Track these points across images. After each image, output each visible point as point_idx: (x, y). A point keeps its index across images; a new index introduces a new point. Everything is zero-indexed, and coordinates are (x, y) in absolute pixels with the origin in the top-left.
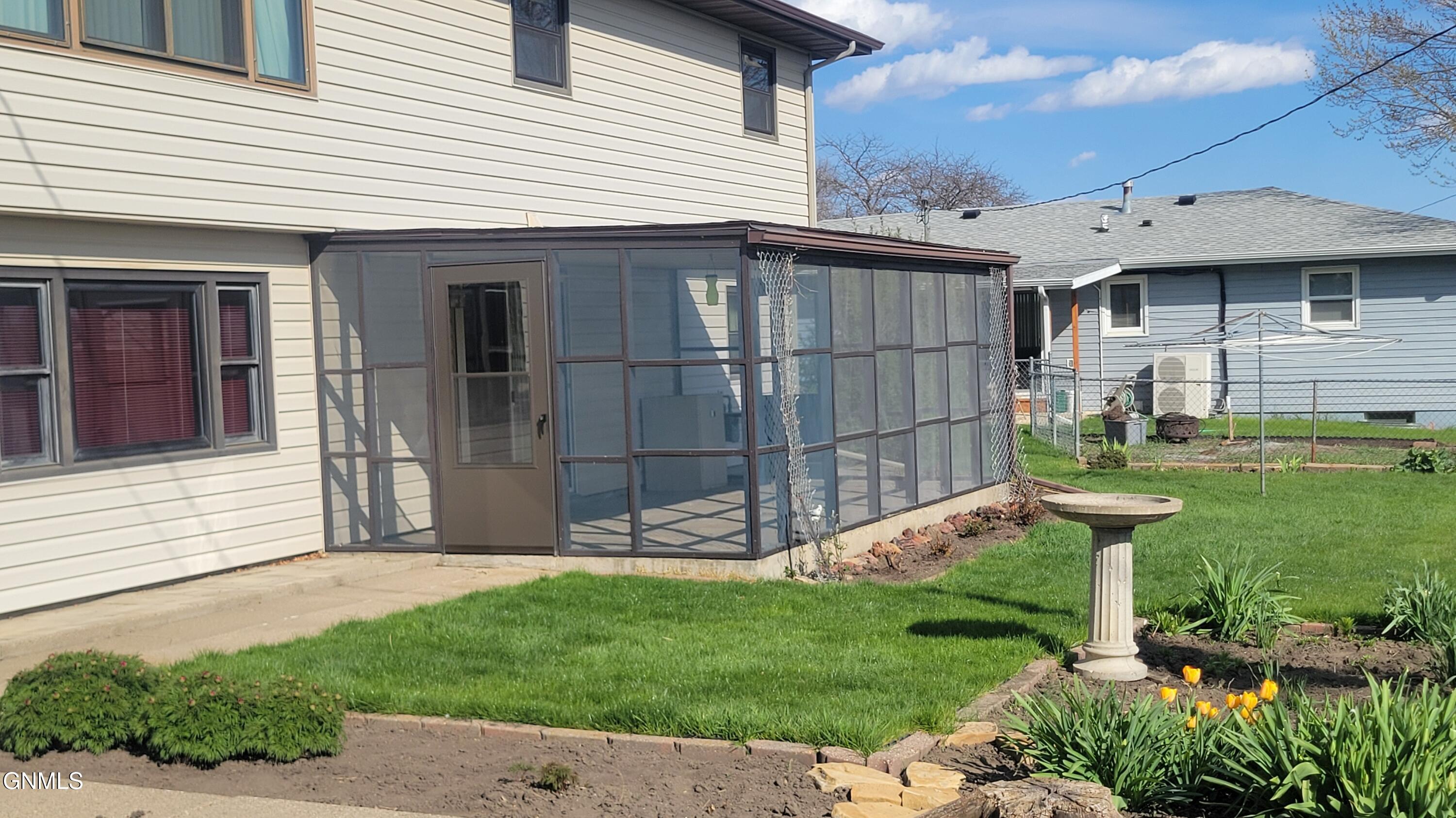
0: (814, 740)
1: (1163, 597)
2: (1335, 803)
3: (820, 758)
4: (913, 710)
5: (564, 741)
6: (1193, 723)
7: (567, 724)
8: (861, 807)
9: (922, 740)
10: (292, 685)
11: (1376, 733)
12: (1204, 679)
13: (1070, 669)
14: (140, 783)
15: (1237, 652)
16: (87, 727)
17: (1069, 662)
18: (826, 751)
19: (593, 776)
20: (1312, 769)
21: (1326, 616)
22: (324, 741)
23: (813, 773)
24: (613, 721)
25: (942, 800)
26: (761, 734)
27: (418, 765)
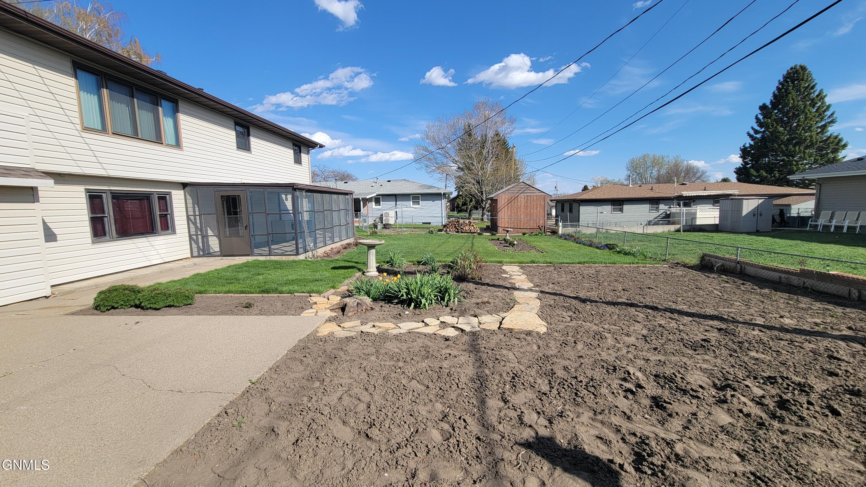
0: (309, 292)
1: (382, 259)
2: (409, 296)
3: (310, 296)
4: (331, 285)
5: (251, 297)
6: (385, 283)
7: (252, 293)
8: (319, 305)
9: (332, 291)
10: (180, 289)
11: (417, 283)
12: (387, 274)
13: (363, 275)
14: (138, 315)
16: (122, 303)
17: (363, 273)
18: (311, 294)
19: (258, 304)
20: (406, 290)
21: (412, 262)
22: (190, 302)
23: (309, 299)
24: (263, 292)
25: (336, 302)
26: (297, 292)
27: (215, 305)
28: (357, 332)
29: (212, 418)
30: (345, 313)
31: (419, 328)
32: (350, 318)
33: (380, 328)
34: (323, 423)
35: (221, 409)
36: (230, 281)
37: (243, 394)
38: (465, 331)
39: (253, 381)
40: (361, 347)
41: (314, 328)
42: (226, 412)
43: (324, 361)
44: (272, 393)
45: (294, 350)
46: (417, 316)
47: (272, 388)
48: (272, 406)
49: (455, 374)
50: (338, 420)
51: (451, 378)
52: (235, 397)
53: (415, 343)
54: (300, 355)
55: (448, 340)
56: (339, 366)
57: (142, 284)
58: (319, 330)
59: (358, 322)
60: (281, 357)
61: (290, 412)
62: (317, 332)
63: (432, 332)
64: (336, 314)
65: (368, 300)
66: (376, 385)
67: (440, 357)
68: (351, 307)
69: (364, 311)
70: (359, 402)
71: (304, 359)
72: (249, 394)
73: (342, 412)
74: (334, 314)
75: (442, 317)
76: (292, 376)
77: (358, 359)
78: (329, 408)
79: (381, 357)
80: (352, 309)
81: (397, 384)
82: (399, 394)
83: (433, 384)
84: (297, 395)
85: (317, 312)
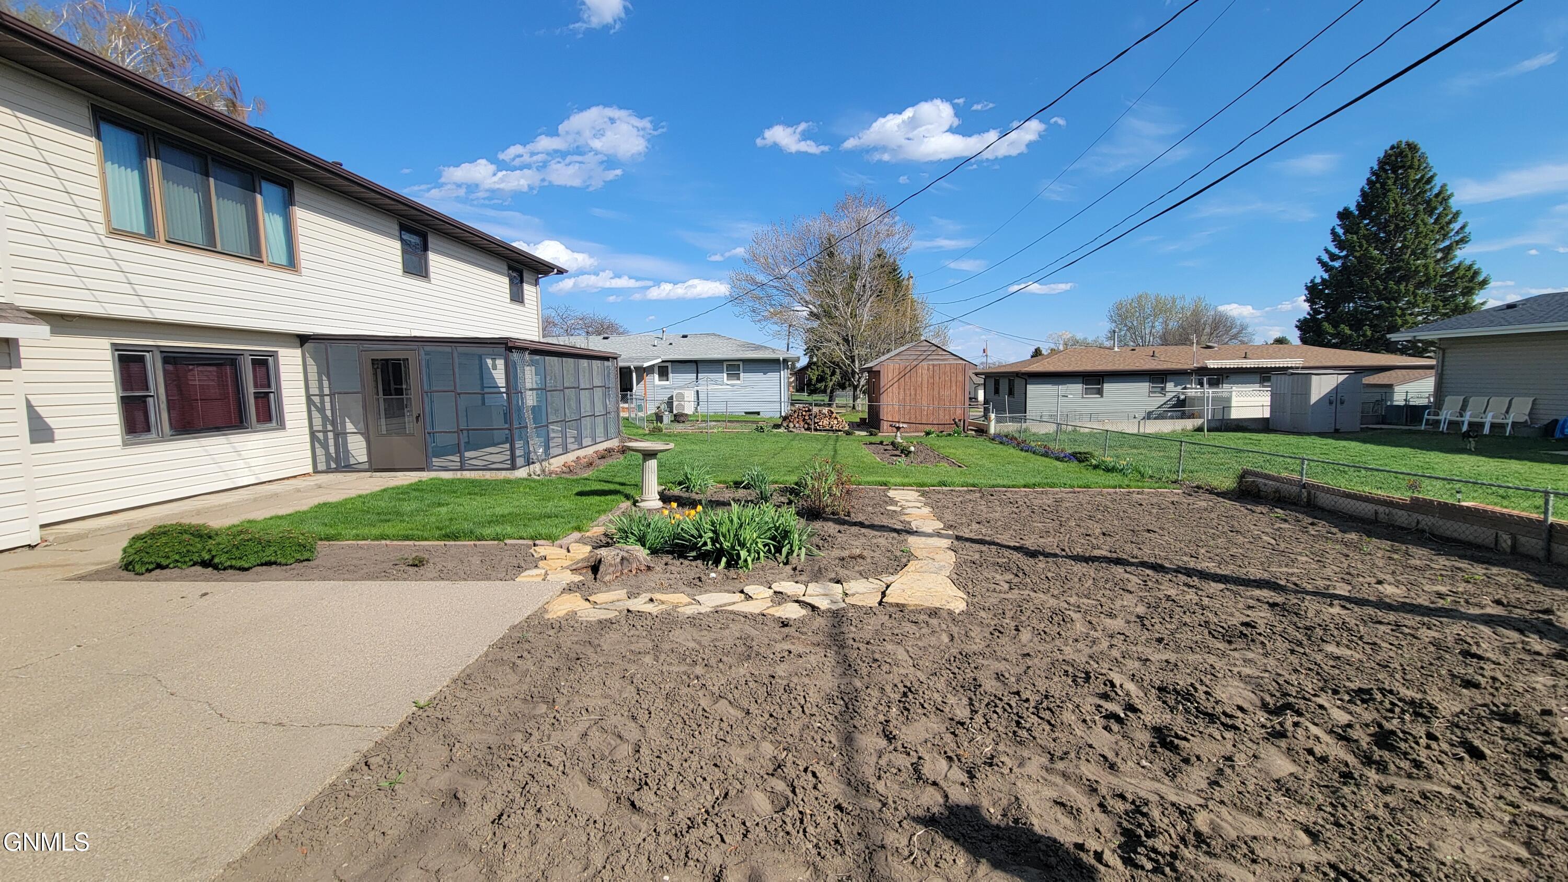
0: (532, 538)
1: (671, 478)
2: (718, 546)
3: (535, 545)
4: (574, 524)
5: (424, 546)
6: (673, 522)
7: (426, 539)
8: (550, 562)
9: (577, 535)
10: (289, 532)
11: (732, 521)
12: (678, 506)
13: (635, 505)
14: (207, 580)
15: (694, 496)
16: (177, 557)
17: (635, 503)
18: (537, 542)
19: (437, 560)
20: (711, 535)
21: (725, 482)
22: (307, 555)
23: (532, 551)
24: (447, 537)
25: (581, 557)
26: (511, 538)
27: (355, 562)
28: (620, 612)
29: (339, 774)
30: (598, 576)
31: (734, 603)
32: (608, 586)
33: (663, 603)
34: (550, 782)
35: (357, 757)
36: (384, 516)
37: (402, 728)
38: (818, 608)
39: (422, 703)
40: (626, 639)
41: (540, 604)
42: (366, 764)
43: (556, 666)
44: (457, 725)
45: (500, 646)
46: (731, 582)
47: (457, 716)
48: (454, 750)
49: (798, 687)
50: (579, 776)
51: (792, 696)
52: (386, 733)
53: (727, 631)
54: (512, 654)
55: (787, 625)
56: (583, 674)
57: (216, 523)
58: (549, 607)
59: (622, 593)
60: (476, 657)
61: (489, 762)
62: (546, 611)
63: (757, 611)
64: (581, 578)
65: (642, 553)
66: (652, 709)
67: (772, 656)
68: (611, 565)
69: (634, 572)
70: (619, 741)
71: (519, 662)
72: (412, 729)
73: (587, 761)
74: (577, 578)
75: (777, 584)
76: (496, 693)
77: (620, 662)
78: (562, 754)
79: (663, 656)
80: (612, 569)
81: (691, 706)
82: (694, 726)
83: (757, 706)
84: (502, 730)
85: (546, 574)
